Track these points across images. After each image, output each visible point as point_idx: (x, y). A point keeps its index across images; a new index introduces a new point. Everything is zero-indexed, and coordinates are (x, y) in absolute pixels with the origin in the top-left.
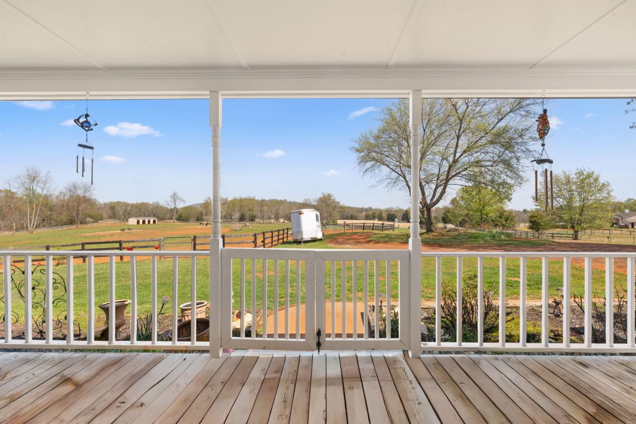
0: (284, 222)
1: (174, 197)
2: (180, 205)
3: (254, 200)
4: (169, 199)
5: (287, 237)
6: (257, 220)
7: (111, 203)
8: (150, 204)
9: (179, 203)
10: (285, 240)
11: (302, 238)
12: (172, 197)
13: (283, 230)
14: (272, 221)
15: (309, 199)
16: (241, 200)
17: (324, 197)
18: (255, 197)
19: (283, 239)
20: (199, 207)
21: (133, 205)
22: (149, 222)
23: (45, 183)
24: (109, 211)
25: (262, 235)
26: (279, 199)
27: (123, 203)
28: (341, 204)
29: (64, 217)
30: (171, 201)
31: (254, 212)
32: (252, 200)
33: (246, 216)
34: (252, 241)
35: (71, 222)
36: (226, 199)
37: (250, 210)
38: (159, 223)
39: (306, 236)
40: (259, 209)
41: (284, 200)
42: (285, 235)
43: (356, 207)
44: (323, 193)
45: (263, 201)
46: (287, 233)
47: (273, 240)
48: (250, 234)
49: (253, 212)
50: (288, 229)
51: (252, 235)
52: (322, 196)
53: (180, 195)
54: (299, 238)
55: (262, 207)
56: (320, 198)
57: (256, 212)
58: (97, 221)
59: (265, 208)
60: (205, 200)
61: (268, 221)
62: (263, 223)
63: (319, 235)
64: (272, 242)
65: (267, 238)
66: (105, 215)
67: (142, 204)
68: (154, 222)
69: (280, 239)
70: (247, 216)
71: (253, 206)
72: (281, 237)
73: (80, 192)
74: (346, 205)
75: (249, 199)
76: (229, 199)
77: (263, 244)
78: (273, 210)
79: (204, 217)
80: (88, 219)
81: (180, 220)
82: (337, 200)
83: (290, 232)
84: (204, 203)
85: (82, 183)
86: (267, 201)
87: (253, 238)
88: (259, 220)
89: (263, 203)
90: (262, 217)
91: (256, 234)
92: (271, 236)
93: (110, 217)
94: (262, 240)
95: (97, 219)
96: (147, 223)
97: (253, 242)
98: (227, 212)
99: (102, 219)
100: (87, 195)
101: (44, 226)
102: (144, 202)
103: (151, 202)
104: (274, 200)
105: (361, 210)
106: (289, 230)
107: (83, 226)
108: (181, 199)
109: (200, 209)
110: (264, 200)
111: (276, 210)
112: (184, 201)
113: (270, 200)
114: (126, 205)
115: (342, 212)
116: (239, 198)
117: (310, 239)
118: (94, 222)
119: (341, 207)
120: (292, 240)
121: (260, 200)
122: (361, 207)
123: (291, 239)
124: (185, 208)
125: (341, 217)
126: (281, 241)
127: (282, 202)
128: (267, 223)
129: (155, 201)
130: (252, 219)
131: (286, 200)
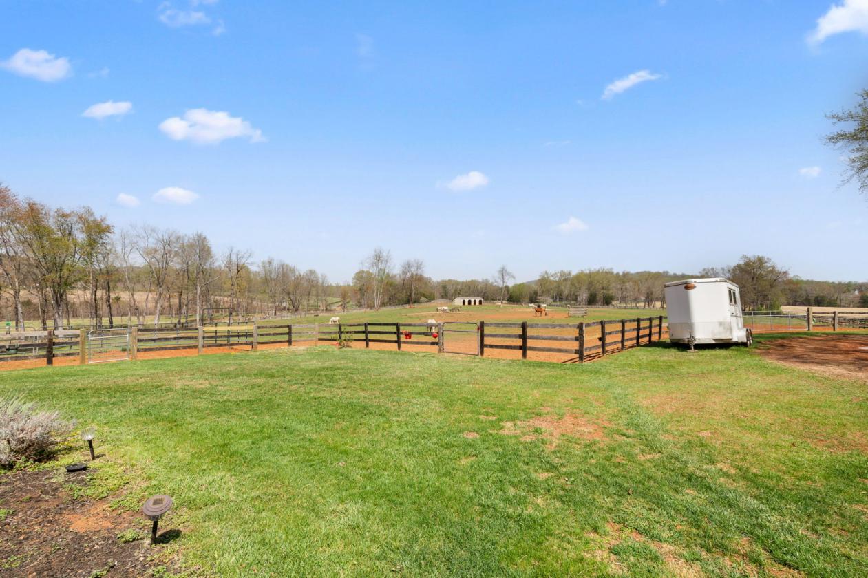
0: (663, 307)
1: (503, 272)
2: (510, 283)
3: (612, 273)
4: (497, 275)
5: (660, 333)
6: (614, 303)
7: (443, 281)
8: (479, 282)
9: (508, 279)
10: (655, 338)
11: (693, 338)
12: (500, 271)
13: (650, 320)
14: (641, 305)
15: (713, 269)
16: (590, 275)
17: (747, 264)
18: (611, 269)
19: (650, 335)
20: (533, 285)
21: (463, 283)
22: (475, 301)
23: (387, 261)
24: (441, 291)
25: (600, 327)
26: (654, 270)
27: (454, 281)
28: (791, 275)
29: (403, 296)
30: (499, 278)
31: (611, 292)
32: (608, 274)
33: (598, 298)
34: (573, 337)
35: (408, 302)
36: (569, 274)
37: (603, 288)
38: (486, 304)
39: (703, 334)
40: (618, 286)
41: (664, 272)
42: (656, 330)
43: (831, 281)
44: (745, 257)
45: (625, 275)
46: (660, 326)
47: (626, 338)
48: (571, 324)
49: (609, 290)
50: (661, 318)
51: (574, 326)
52: (742, 263)
53: (509, 270)
54: (686, 337)
55: (624, 283)
56: (739, 266)
57: (614, 290)
58: (429, 301)
59: (629, 285)
60: (540, 276)
61: (633, 305)
62: (625, 308)
63: (739, 335)
64: (622, 342)
65: (610, 333)
66: (437, 295)
67: (472, 281)
68: (480, 302)
69: (643, 336)
70: (600, 296)
71: (609, 282)
72: (644, 332)
73: (413, 270)
74: (804, 278)
75: (602, 272)
76: (574, 273)
77: (600, 343)
78: (643, 289)
79: (538, 297)
80: (423, 299)
81: (511, 301)
82: (780, 267)
83: (665, 325)
84: (539, 280)
85: (415, 260)
86: (632, 274)
87: (577, 330)
88: (618, 303)
89: (625, 277)
90: (624, 299)
91: (582, 324)
92: (620, 329)
93: (442, 297)
94: (600, 336)
95: (430, 298)
96: (472, 303)
97: (576, 339)
98: (571, 291)
99: (434, 299)
100: (419, 272)
101: (390, 304)
102: (473, 279)
103: (480, 280)
104: (645, 272)
105: (847, 287)
106: (664, 320)
107: (416, 305)
108: (509, 274)
109: (535, 287)
110: (628, 274)
111: (649, 288)
112: (514, 277)
113: (638, 273)
114: (456, 283)
115: (791, 290)
116: (588, 272)
117: (714, 342)
118: (427, 301)
119: (790, 282)
120: (668, 341)
121: (621, 273)
122: (847, 281)
123: (666, 338)
124: (515, 286)
125: (791, 301)
126: (645, 340)
127: (657, 276)
128: (631, 308)
129: (485, 278)
130: (607, 301)
131: (667, 272)
